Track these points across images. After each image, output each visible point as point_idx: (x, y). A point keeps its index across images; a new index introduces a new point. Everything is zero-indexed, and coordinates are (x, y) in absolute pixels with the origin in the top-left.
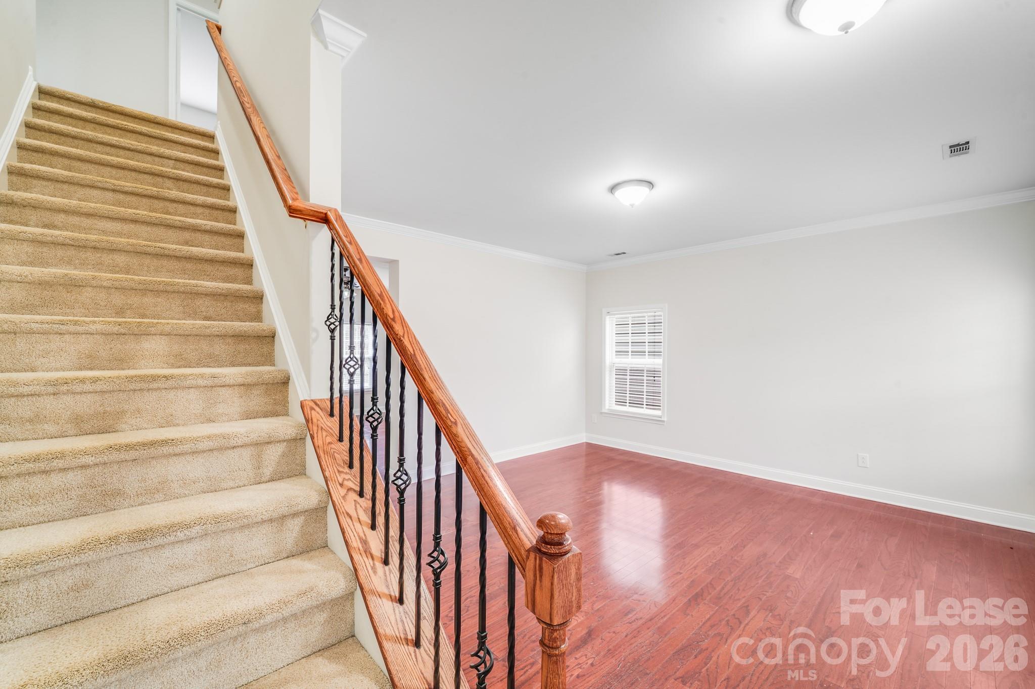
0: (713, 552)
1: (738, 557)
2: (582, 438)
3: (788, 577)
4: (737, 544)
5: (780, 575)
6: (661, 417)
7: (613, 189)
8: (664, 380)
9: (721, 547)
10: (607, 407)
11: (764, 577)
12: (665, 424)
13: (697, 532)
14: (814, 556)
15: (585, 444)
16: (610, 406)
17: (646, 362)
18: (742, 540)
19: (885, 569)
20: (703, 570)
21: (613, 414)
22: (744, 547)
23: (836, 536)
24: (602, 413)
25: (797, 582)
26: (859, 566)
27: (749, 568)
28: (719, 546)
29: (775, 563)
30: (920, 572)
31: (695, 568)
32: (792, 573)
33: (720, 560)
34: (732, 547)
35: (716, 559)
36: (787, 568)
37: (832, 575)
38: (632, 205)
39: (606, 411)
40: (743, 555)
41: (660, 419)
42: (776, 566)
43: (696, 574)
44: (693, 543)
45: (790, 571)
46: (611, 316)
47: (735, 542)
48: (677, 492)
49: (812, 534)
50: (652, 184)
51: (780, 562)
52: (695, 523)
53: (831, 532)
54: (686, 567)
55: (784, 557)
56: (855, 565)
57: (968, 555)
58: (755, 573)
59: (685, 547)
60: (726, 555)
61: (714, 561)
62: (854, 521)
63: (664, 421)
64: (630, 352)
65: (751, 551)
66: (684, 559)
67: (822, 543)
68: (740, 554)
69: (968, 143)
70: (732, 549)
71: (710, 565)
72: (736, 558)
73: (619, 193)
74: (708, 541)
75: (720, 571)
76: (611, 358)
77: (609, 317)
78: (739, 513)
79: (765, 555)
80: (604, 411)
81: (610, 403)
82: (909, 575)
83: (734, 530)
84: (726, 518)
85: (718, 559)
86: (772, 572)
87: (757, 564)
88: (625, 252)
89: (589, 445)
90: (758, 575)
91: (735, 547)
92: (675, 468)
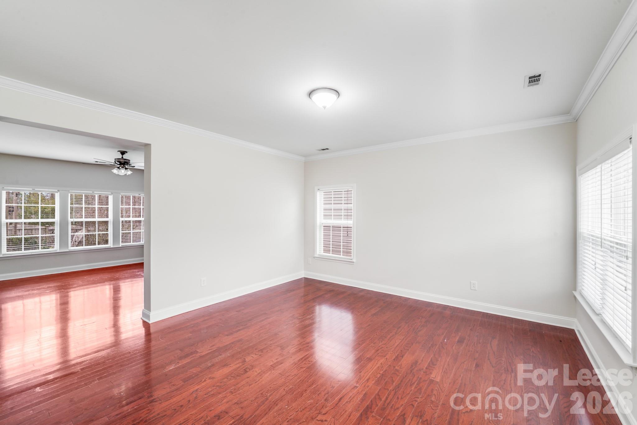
0: (381, 364)
1: (398, 367)
2: (301, 274)
3: (432, 381)
4: (398, 354)
5: (427, 380)
6: (352, 260)
7: (310, 94)
8: (354, 234)
9: (387, 358)
10: (318, 253)
11: (416, 384)
12: (355, 264)
13: (372, 346)
14: (448, 360)
15: (303, 279)
16: (320, 253)
17: (343, 222)
18: (401, 351)
19: (493, 367)
20: (373, 382)
21: (321, 258)
22: (403, 357)
23: (461, 341)
24: (314, 257)
25: (438, 386)
26: (477, 366)
27: (406, 376)
28: (386, 358)
29: (423, 369)
30: (514, 367)
31: (368, 380)
32: (434, 377)
33: (386, 370)
34: (394, 357)
35: (383, 370)
36: (431, 373)
37: (460, 376)
38: (325, 107)
39: (317, 256)
40: (401, 364)
41: (351, 261)
42: (424, 372)
43: (368, 386)
44: (368, 356)
45: (433, 376)
46: (320, 192)
47: (397, 353)
48: (360, 313)
49: (446, 341)
50: (337, 92)
51: (426, 368)
52: (371, 339)
53: (457, 338)
54: (361, 380)
55: (429, 363)
56: (474, 366)
57: (539, 350)
58: (410, 380)
59: (362, 361)
60: (390, 365)
61: (381, 372)
62: (470, 328)
63: (353, 262)
64: (333, 215)
65: (407, 360)
66: (360, 373)
67: (452, 348)
68: (400, 364)
69: (540, 75)
70: (394, 359)
71: (378, 377)
72: (397, 368)
73: (315, 97)
74: (378, 354)
75: (386, 381)
76: (320, 220)
77: (319, 192)
78: (400, 327)
79: (416, 362)
80: (315, 256)
81: (319, 250)
82: (508, 370)
83: (396, 342)
84: (391, 333)
85: (384, 370)
86: (421, 378)
87: (411, 371)
88: (328, 148)
89: (306, 279)
90: (412, 382)
91: (396, 357)
92: (361, 294)
